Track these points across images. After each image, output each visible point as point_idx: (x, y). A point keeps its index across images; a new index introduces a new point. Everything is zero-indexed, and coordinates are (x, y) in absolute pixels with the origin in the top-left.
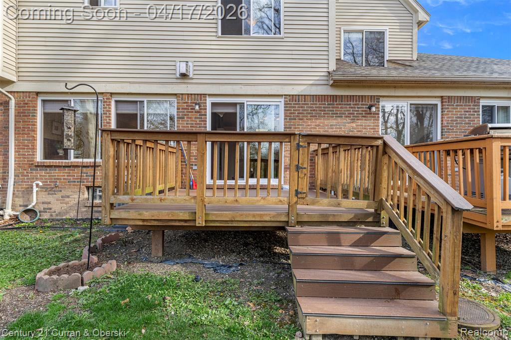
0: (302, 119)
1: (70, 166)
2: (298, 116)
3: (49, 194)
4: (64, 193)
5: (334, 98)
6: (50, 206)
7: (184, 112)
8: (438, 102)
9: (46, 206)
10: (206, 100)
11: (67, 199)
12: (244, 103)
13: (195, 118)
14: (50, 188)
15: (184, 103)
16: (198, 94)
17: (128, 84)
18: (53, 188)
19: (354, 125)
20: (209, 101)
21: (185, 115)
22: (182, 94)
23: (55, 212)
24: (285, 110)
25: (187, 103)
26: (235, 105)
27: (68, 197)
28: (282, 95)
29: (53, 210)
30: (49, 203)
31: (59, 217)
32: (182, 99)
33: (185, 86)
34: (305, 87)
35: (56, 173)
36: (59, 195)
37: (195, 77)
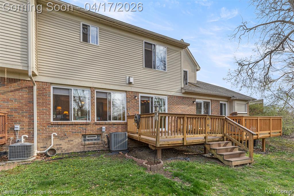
0: (173, 105)
1: (73, 125)
2: (172, 104)
3: (60, 140)
4: (69, 139)
5: (183, 97)
6: (61, 146)
7: (130, 99)
8: (210, 101)
9: (58, 146)
10: (139, 95)
11: (71, 142)
12: (153, 97)
13: (135, 102)
14: (62, 137)
15: (130, 95)
16: (136, 92)
17: (104, 84)
18: (63, 136)
19: (189, 108)
20: (140, 95)
21: (130, 101)
22: (129, 91)
23: (64, 149)
24: (168, 101)
25: (131, 95)
26: (149, 97)
27: (72, 141)
28: (166, 95)
29: (63, 148)
30: (61, 145)
31: (66, 152)
32: (129, 94)
33: (130, 87)
34: (174, 93)
35: (65, 128)
36: (67, 140)
37: (135, 84)
